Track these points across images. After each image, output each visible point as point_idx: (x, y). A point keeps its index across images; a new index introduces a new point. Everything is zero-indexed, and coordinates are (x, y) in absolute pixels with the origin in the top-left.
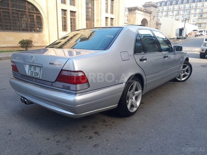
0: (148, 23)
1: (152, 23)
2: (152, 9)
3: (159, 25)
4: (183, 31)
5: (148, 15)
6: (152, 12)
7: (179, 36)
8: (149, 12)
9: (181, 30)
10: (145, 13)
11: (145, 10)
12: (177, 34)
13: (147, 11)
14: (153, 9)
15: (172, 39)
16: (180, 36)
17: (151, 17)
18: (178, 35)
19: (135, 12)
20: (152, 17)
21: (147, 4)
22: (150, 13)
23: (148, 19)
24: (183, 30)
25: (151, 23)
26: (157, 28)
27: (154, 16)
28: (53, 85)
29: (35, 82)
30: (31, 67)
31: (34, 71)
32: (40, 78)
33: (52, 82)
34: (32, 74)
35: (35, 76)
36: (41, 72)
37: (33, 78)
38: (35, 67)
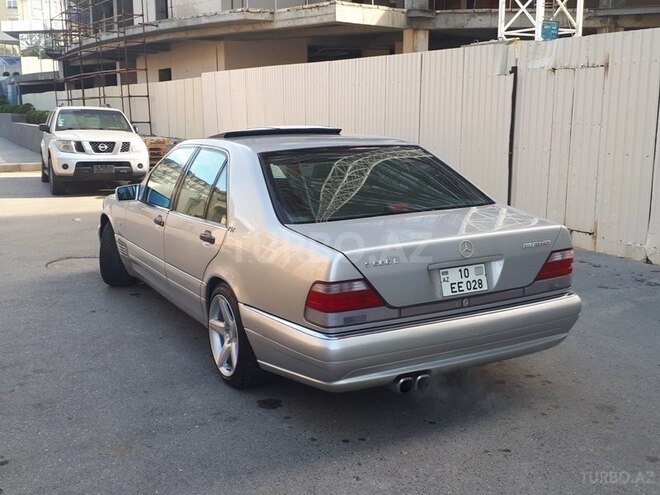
28: (526, 293)
29: (468, 306)
30: (447, 273)
31: (465, 280)
32: (492, 289)
33: (523, 288)
34: (456, 289)
35: (472, 290)
36: (488, 275)
37: (463, 298)
38: (463, 269)
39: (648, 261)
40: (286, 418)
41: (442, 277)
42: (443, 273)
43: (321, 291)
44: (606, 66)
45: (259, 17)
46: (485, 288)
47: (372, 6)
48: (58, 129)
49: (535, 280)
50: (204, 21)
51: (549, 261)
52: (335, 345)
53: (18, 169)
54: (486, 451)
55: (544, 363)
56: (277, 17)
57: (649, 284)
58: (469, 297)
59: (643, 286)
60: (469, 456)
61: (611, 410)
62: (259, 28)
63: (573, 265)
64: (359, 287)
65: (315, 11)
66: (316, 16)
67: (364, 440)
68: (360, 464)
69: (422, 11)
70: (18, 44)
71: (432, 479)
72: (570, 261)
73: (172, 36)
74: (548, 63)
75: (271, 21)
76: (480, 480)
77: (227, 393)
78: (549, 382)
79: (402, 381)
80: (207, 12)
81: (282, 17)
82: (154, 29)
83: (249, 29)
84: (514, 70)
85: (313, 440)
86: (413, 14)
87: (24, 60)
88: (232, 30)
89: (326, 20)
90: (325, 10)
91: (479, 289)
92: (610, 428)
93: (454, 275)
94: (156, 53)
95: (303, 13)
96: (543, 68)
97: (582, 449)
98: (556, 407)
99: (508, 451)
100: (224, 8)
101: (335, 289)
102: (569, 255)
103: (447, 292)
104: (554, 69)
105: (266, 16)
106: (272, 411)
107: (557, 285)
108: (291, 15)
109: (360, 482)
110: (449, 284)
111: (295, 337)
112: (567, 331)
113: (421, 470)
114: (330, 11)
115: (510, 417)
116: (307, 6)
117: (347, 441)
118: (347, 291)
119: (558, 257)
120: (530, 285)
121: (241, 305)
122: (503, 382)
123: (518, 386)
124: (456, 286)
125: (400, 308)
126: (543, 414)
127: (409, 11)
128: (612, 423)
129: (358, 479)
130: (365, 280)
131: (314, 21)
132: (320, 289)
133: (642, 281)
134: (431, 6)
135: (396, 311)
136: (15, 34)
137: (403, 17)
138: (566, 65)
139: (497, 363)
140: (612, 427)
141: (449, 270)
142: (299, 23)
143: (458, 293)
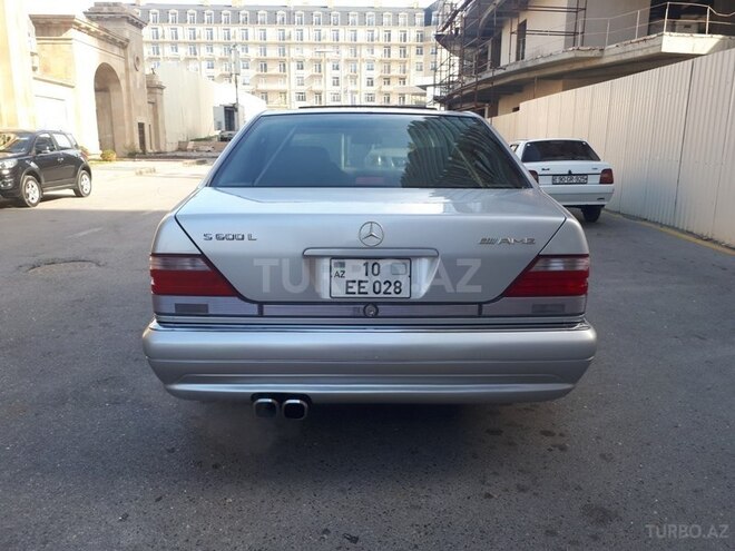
0: (118, 81)
1: (135, 83)
2: (127, 31)
3: (158, 91)
4: (236, 113)
5: (117, 50)
6: (128, 40)
7: (227, 129)
8: (119, 40)
9: (230, 112)
10: (104, 43)
11: (102, 33)
12: (220, 123)
13: (111, 37)
14: (131, 32)
15: (205, 139)
16: (230, 130)
17: (126, 58)
18: (224, 129)
19: (64, 36)
20: (131, 61)
21: (105, 9)
22: (122, 43)
23: (118, 66)
24: (237, 110)
25: (131, 85)
26: (153, 100)
27: (138, 59)
28: (484, 313)
30: (343, 265)
32: (417, 298)
33: (479, 303)
34: (355, 289)
35: (381, 295)
37: (366, 304)
42: (337, 265)
45: (589, 54)
46: (405, 294)
47: (706, 35)
49: (502, 295)
50: (541, 61)
51: (534, 269)
56: (606, 53)
58: (376, 303)
62: (588, 64)
63: (588, 281)
65: (643, 45)
66: (642, 49)
70: (425, 95)
72: (584, 274)
73: (517, 77)
75: (599, 58)
80: (545, 53)
81: (611, 52)
83: (579, 66)
88: (566, 68)
89: (652, 51)
90: (652, 43)
91: (394, 295)
94: (511, 94)
95: (630, 47)
102: (582, 265)
103: (339, 292)
105: (596, 53)
108: (619, 50)
110: (344, 281)
114: (657, 42)
116: (635, 40)
118: (180, 269)
119: (556, 266)
120: (492, 301)
125: (261, 304)
130: (202, 256)
131: (640, 54)
135: (256, 306)
136: (424, 87)
141: (347, 261)
142: (625, 57)
143: (357, 295)
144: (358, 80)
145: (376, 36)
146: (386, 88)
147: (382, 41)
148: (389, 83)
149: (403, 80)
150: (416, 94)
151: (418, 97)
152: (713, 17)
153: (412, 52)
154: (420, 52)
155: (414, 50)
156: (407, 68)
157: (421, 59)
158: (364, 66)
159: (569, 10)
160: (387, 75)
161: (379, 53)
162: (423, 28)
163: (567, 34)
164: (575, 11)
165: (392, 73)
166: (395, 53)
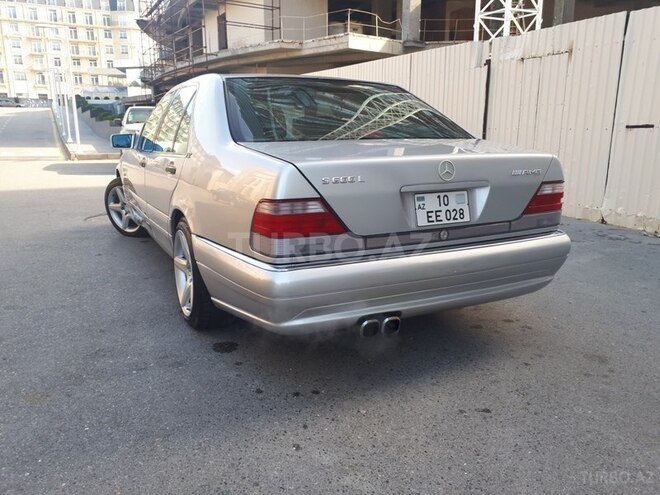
28: (512, 229)
29: (447, 240)
30: (423, 199)
31: (444, 208)
32: (474, 221)
33: (510, 221)
34: (434, 218)
35: (452, 221)
36: (471, 205)
37: (441, 230)
38: (442, 195)
39: (603, 221)
40: (237, 364)
41: (417, 203)
42: (419, 199)
43: (267, 212)
44: (570, 52)
45: (291, 47)
46: (467, 218)
47: (377, 37)
48: (128, 122)
49: (522, 214)
50: (251, 50)
51: (539, 193)
52: (284, 279)
53: (106, 157)
54: (461, 411)
55: (522, 307)
56: (304, 46)
57: (611, 238)
58: (448, 229)
59: (606, 240)
60: (440, 417)
61: (603, 360)
62: (291, 55)
63: (562, 200)
64: (315, 208)
65: (333, 41)
66: (333, 45)
67: (317, 393)
68: (305, 427)
69: (415, 42)
70: (125, 77)
71: (392, 450)
72: (560, 196)
74: (517, 54)
75: (299, 50)
76: (453, 453)
77: (186, 333)
78: (529, 328)
79: (366, 323)
80: (253, 43)
81: (308, 46)
82: (215, 57)
83: (283, 56)
84: (488, 62)
85: (259, 391)
86: (408, 44)
87: (129, 89)
88: (271, 57)
89: (341, 47)
90: (340, 40)
91: (460, 220)
92: (607, 384)
93: (431, 202)
95: (324, 43)
96: (512, 59)
97: (578, 410)
98: (540, 356)
99: (488, 411)
100: (266, 40)
101: (285, 210)
102: (559, 188)
103: (423, 222)
104: (523, 59)
105: (296, 46)
106: (225, 355)
107: (545, 223)
108: (315, 44)
109: (300, 453)
110: (425, 212)
111: (244, 271)
112: (553, 274)
113: (380, 436)
114: (345, 41)
115: (488, 367)
116: (327, 37)
117: (297, 394)
118: (300, 212)
119: (548, 190)
120: (517, 219)
121: (193, 237)
122: (479, 327)
123: (496, 332)
124: (433, 215)
125: (366, 237)
126: (526, 364)
127: (404, 42)
128: (606, 377)
129: (298, 448)
130: (321, 200)
131: (332, 49)
132: (266, 209)
133: (603, 236)
134: (421, 38)
136: (123, 70)
137: (400, 47)
138: (533, 54)
139: (472, 307)
140: (608, 381)
141: (425, 195)
142: (321, 50)
143: (436, 223)
144: (44, 59)
145: (59, 16)
146: (77, 69)
147: (66, 21)
148: (79, 64)
149: (94, 62)
150: (113, 76)
151: (115, 79)
152: (380, 24)
153: (100, 34)
154: (108, 35)
155: (102, 33)
156: (97, 50)
157: (110, 42)
158: (50, 46)
159: (266, 8)
160: (76, 56)
161: (64, 33)
162: (109, 13)
163: (266, 28)
164: (271, 8)
165: (81, 55)
166: (82, 35)
